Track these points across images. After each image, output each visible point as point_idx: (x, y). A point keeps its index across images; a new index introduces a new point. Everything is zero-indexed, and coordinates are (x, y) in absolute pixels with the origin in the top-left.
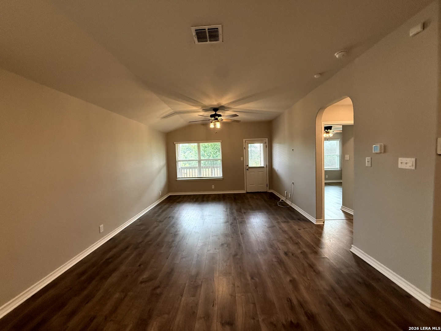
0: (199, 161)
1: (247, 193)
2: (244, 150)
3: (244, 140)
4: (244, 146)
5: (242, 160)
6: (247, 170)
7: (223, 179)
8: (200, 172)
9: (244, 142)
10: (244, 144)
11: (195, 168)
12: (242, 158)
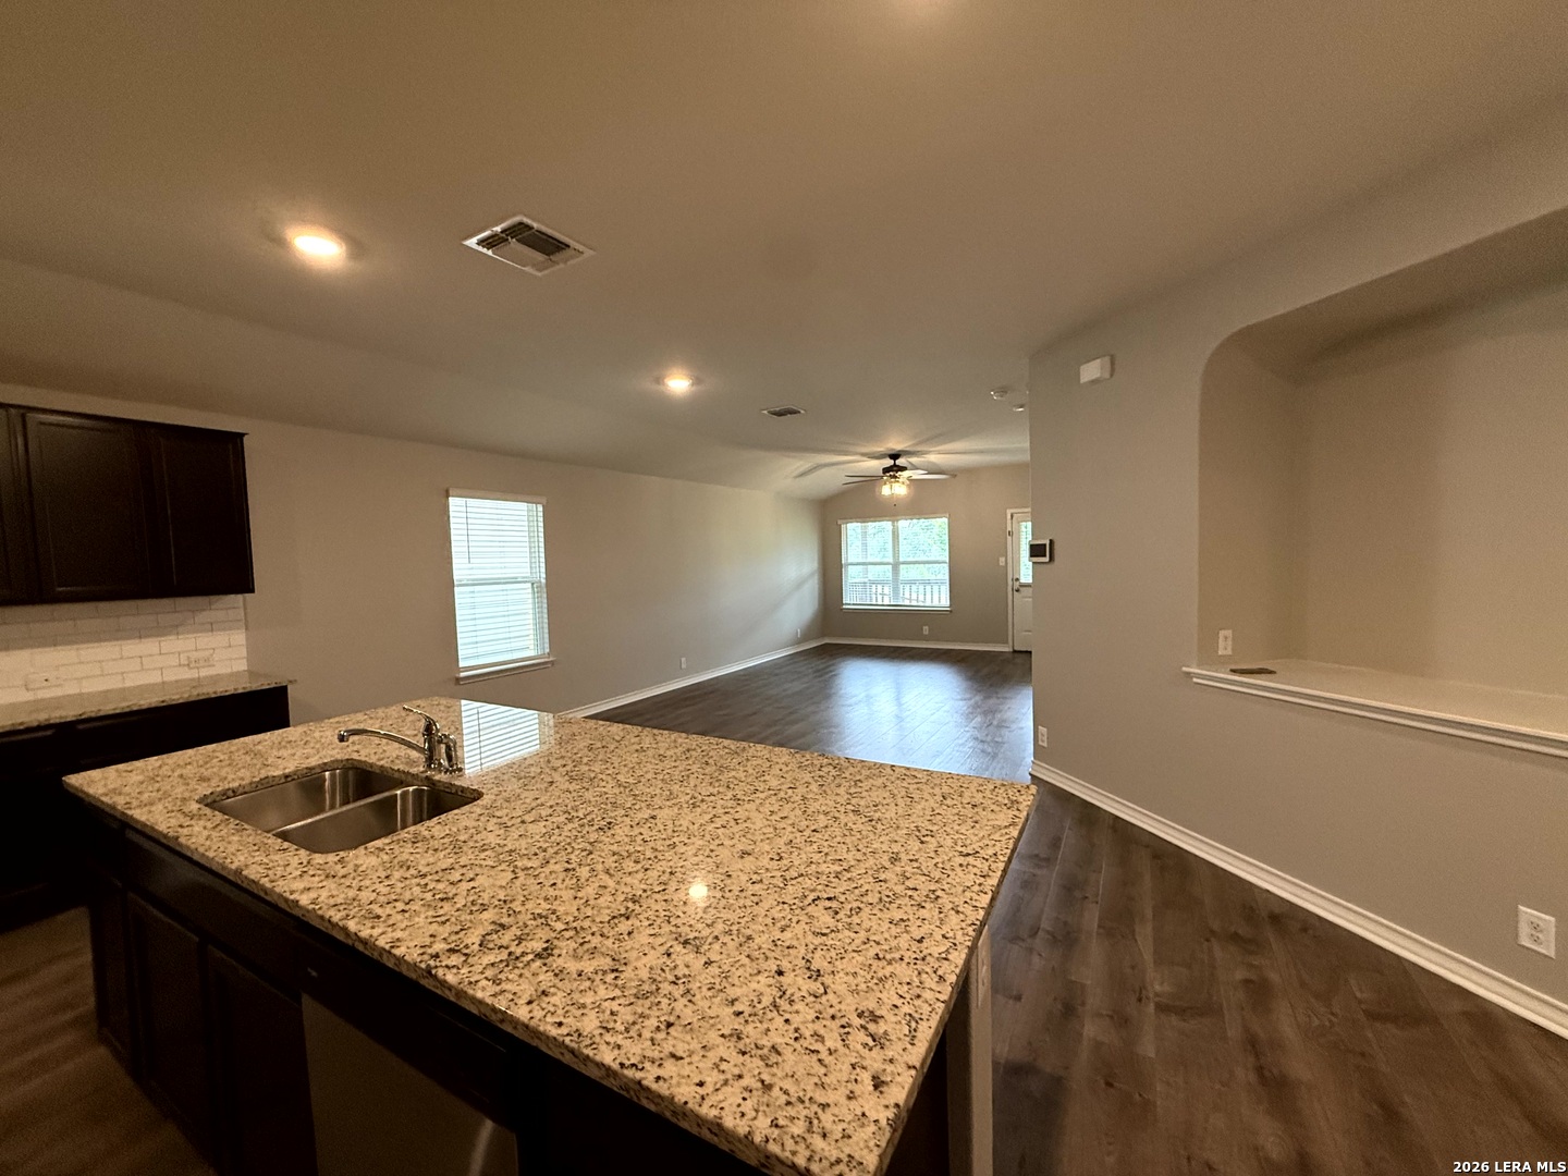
0: (896, 566)
1: (1015, 652)
2: (1009, 538)
3: (1009, 512)
4: (1009, 529)
5: (1003, 564)
6: (1017, 591)
7: (951, 611)
8: (896, 590)
9: (1009, 517)
10: (1009, 522)
11: (883, 583)
12: (1002, 560)
